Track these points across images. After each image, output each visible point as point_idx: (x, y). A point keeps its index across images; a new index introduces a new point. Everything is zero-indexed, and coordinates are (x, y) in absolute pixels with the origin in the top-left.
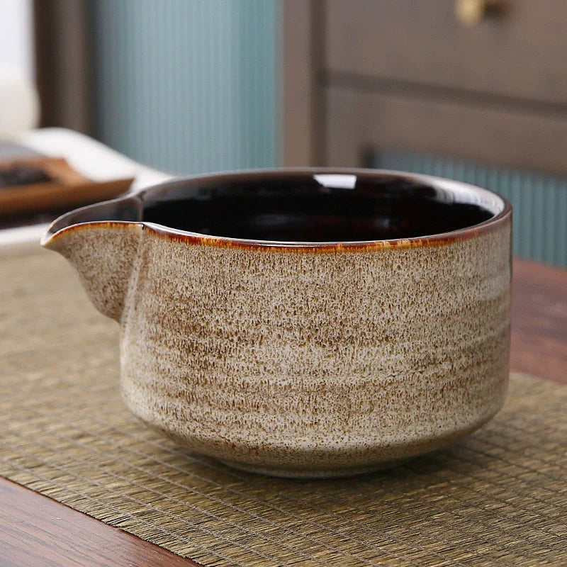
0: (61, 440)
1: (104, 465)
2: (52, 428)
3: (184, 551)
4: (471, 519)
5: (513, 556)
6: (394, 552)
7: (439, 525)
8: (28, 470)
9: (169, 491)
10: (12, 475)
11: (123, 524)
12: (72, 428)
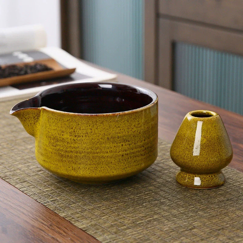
0: (33, 172)
1: (45, 182)
2: (31, 167)
3: (62, 215)
4: (156, 205)
5: (164, 220)
6: (128, 217)
7: (144, 207)
8: (21, 183)
9: (63, 192)
10: (16, 185)
11: (46, 204)
12: (38, 167)
